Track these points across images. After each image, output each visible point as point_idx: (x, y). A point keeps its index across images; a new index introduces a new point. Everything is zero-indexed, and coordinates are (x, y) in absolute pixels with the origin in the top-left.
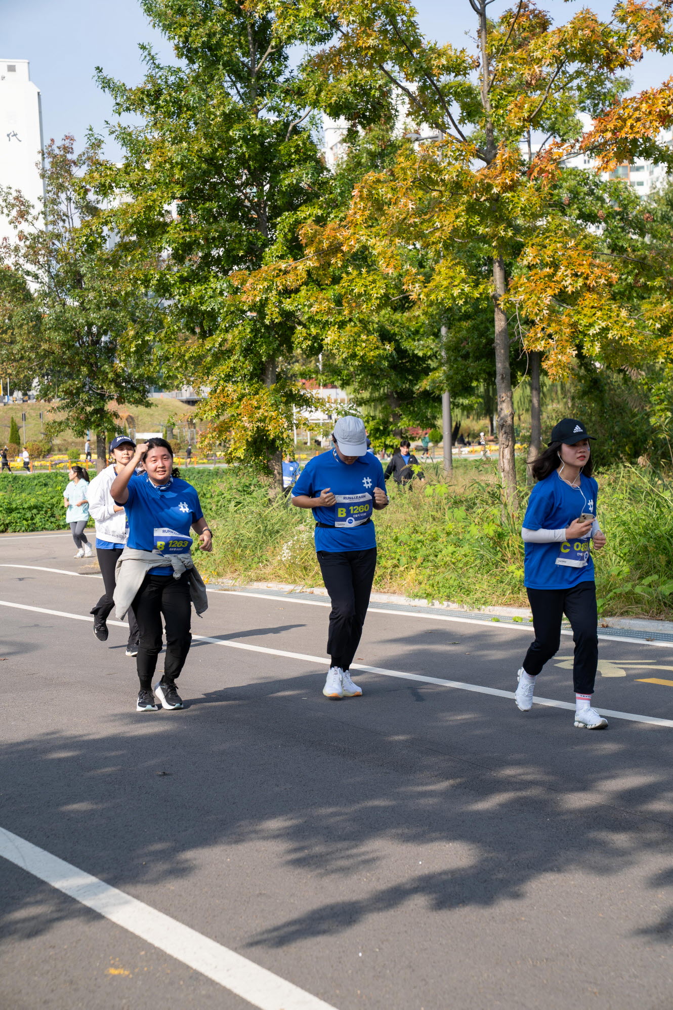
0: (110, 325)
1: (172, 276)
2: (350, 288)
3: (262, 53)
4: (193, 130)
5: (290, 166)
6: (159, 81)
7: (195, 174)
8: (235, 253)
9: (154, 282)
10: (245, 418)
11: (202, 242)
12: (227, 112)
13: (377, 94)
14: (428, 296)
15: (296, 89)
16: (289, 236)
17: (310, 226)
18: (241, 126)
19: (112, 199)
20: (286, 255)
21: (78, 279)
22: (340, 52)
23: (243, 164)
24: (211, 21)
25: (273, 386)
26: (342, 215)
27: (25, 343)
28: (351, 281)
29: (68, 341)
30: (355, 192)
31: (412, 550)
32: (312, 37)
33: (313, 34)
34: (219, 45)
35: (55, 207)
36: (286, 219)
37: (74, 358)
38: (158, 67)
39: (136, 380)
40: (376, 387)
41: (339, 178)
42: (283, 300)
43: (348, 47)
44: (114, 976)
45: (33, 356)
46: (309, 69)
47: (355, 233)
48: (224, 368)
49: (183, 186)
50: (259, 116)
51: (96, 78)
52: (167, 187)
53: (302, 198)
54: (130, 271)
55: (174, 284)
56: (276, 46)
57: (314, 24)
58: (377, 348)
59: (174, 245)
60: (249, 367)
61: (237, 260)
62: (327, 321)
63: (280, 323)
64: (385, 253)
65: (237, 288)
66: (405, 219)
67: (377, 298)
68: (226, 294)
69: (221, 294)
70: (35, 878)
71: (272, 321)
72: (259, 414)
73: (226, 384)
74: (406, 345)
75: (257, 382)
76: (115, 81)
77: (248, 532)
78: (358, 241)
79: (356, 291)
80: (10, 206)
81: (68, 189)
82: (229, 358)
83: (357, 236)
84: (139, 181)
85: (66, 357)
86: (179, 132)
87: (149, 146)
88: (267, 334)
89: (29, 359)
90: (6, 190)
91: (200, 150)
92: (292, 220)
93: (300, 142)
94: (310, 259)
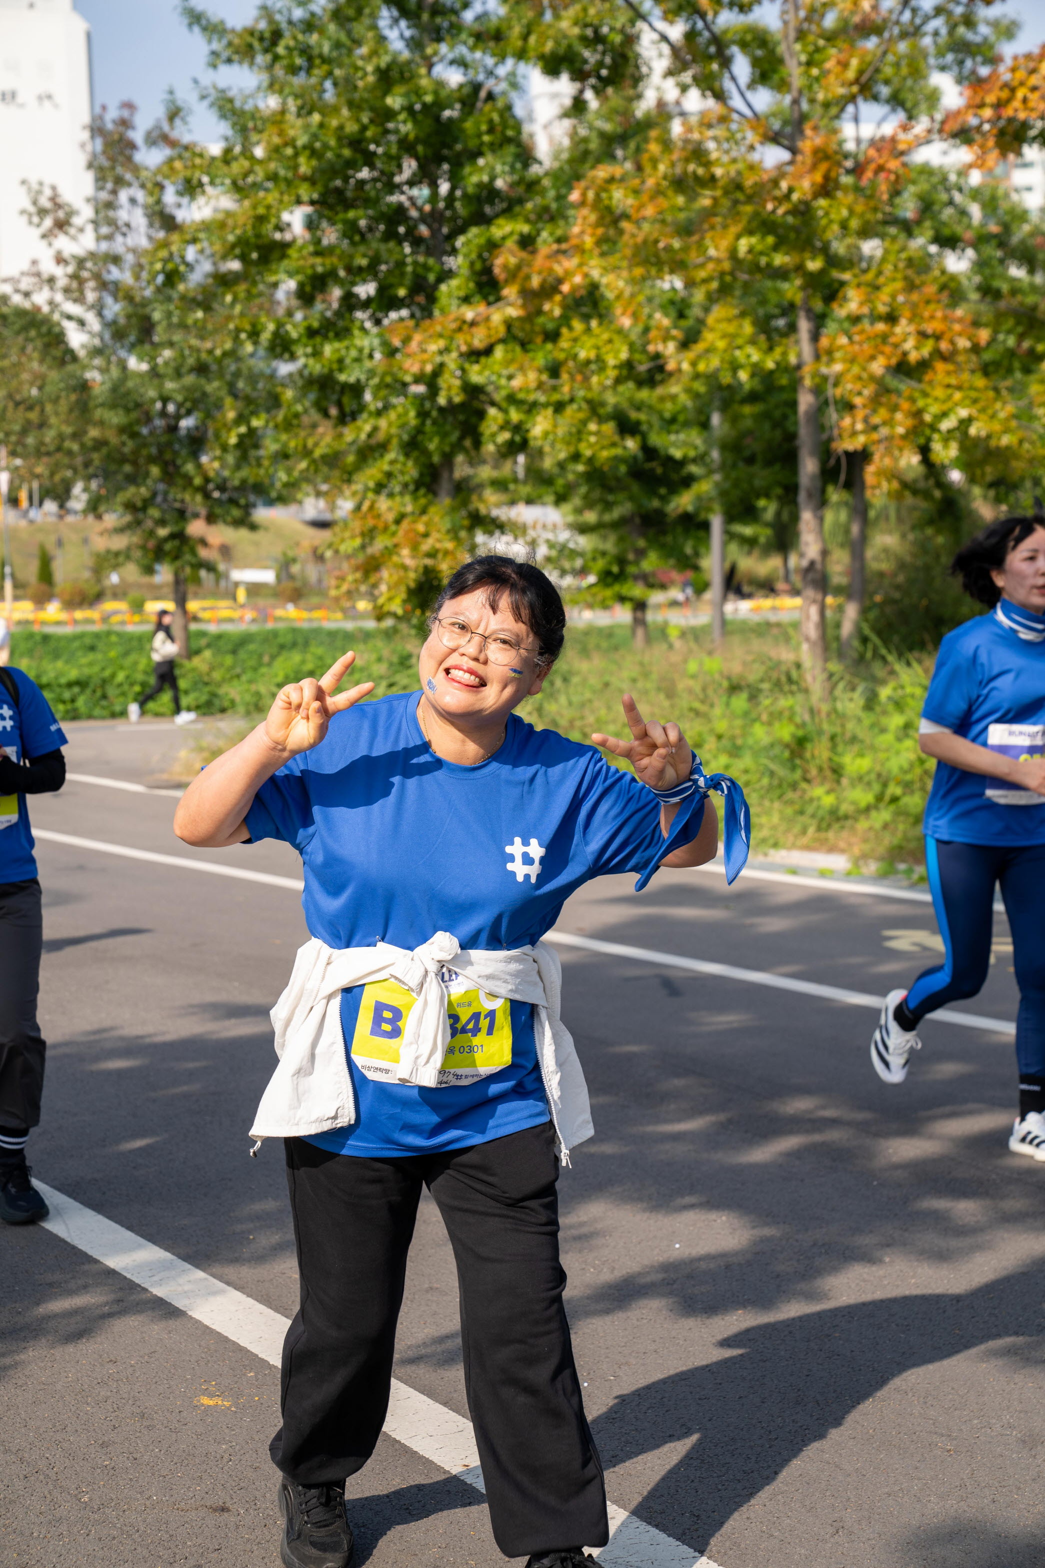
0: (196, 401)
1: (295, 326)
2: (573, 351)
4: (329, 96)
5: (480, 154)
6: (278, 17)
7: (332, 167)
8: (392, 292)
9: (266, 335)
10: (405, 552)
11: (342, 273)
12: (384, 66)
13: (619, 39)
14: (694, 364)
15: (493, 32)
16: (478, 266)
17: (512, 250)
18: (403, 90)
19: (202, 204)
20: (474, 296)
21: (146, 328)
23: (408, 150)
25: (449, 502)
26: (559, 233)
27: (64, 427)
28: (575, 340)
29: (130, 425)
30: (575, 196)
35: (112, 213)
36: (473, 239)
37: (139, 451)
39: (236, 489)
40: (608, 506)
41: (555, 174)
42: (468, 367)
45: (75, 447)
47: (581, 265)
48: (372, 473)
49: (313, 184)
50: (433, 74)
51: (179, 10)
52: (288, 186)
53: (501, 206)
54: (229, 318)
55: (297, 340)
58: (614, 445)
59: (298, 278)
60: (411, 471)
61: (394, 303)
62: (535, 402)
63: (462, 405)
65: (397, 349)
67: (615, 367)
68: (378, 356)
69: (371, 356)
71: (450, 400)
72: (427, 545)
73: (375, 498)
74: (656, 439)
75: (425, 496)
76: (209, 16)
78: (586, 275)
79: (583, 355)
80: (42, 212)
81: (129, 185)
82: (382, 456)
83: (585, 269)
84: (246, 175)
85: (126, 450)
86: (307, 98)
87: (261, 118)
88: (441, 421)
89: (70, 453)
90: (35, 186)
91: (341, 128)
92: (482, 241)
93: (496, 117)
94: (511, 304)
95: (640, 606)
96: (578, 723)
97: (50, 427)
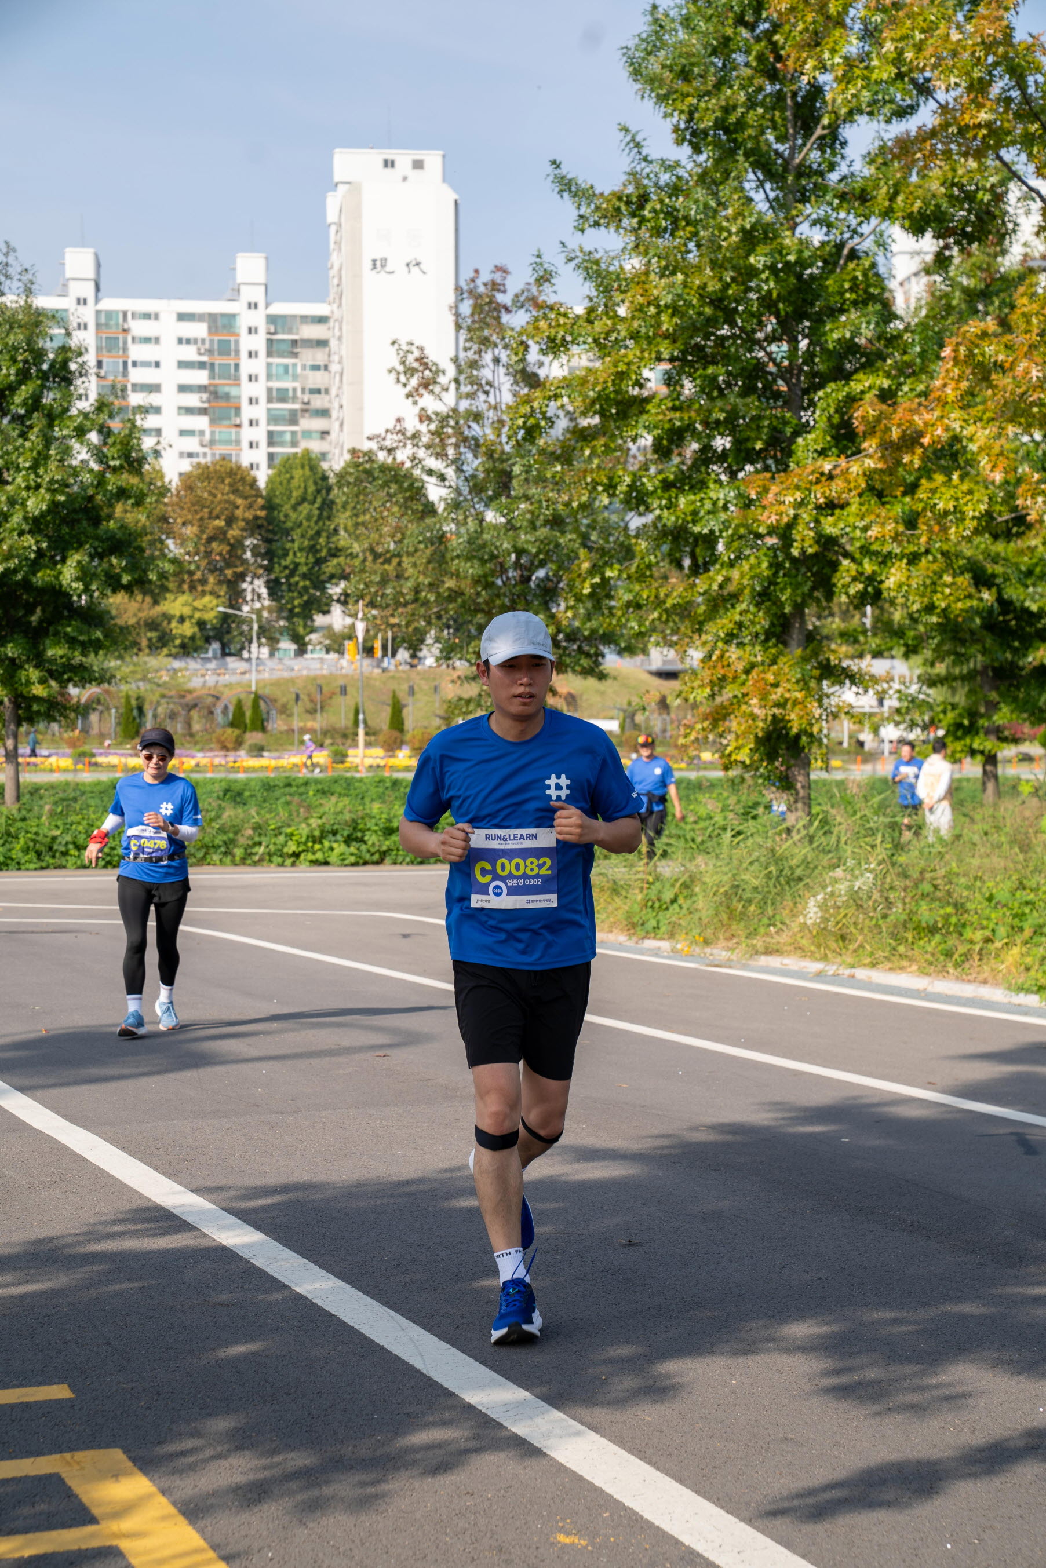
0: (549, 553)
1: (651, 478)
2: (932, 502)
3: (807, 137)
4: (693, 257)
5: (842, 311)
6: (646, 182)
7: (693, 324)
8: (749, 445)
9: (622, 488)
10: (754, 701)
12: (748, 227)
13: (987, 197)
15: (858, 192)
16: (836, 419)
17: (871, 404)
18: (767, 249)
19: (565, 362)
20: (830, 449)
21: (503, 481)
22: (933, 133)
23: (769, 308)
24: (731, 87)
25: (799, 652)
26: (921, 387)
27: (421, 578)
28: (933, 491)
29: (485, 576)
30: (947, 352)
31: (1015, 916)
32: (887, 110)
33: (888, 106)
34: (741, 125)
35: (475, 372)
36: (831, 394)
37: (493, 601)
38: (645, 159)
39: (587, 639)
40: (960, 658)
41: (919, 330)
42: (822, 519)
43: (946, 125)
44: (565, 1546)
45: (432, 597)
46: (880, 160)
47: (942, 417)
48: (723, 624)
49: (674, 342)
50: (797, 234)
51: (551, 178)
52: (650, 343)
53: (859, 361)
54: (587, 471)
55: (652, 493)
56: (830, 126)
57: (892, 90)
58: (970, 596)
59: (656, 432)
60: (763, 621)
61: (751, 456)
62: (890, 553)
63: (815, 555)
64: (990, 448)
65: (751, 501)
66: (1025, 393)
67: (974, 518)
68: (732, 508)
69: (725, 508)
70: (441, 1387)
71: (803, 552)
72: (776, 695)
73: (726, 647)
74: (1012, 592)
75: (775, 646)
76: (580, 182)
77: (752, 878)
78: (947, 429)
79: (941, 506)
80: (410, 371)
81: (496, 346)
82: (733, 606)
83: (946, 421)
84: (608, 334)
85: (480, 600)
86: (672, 258)
87: (626, 279)
88: (794, 572)
89: (426, 603)
90: (405, 347)
91: (704, 286)
92: (841, 395)
93: (859, 274)
94: (870, 457)
95: (991, 759)
96: (928, 876)
97: (407, 579)
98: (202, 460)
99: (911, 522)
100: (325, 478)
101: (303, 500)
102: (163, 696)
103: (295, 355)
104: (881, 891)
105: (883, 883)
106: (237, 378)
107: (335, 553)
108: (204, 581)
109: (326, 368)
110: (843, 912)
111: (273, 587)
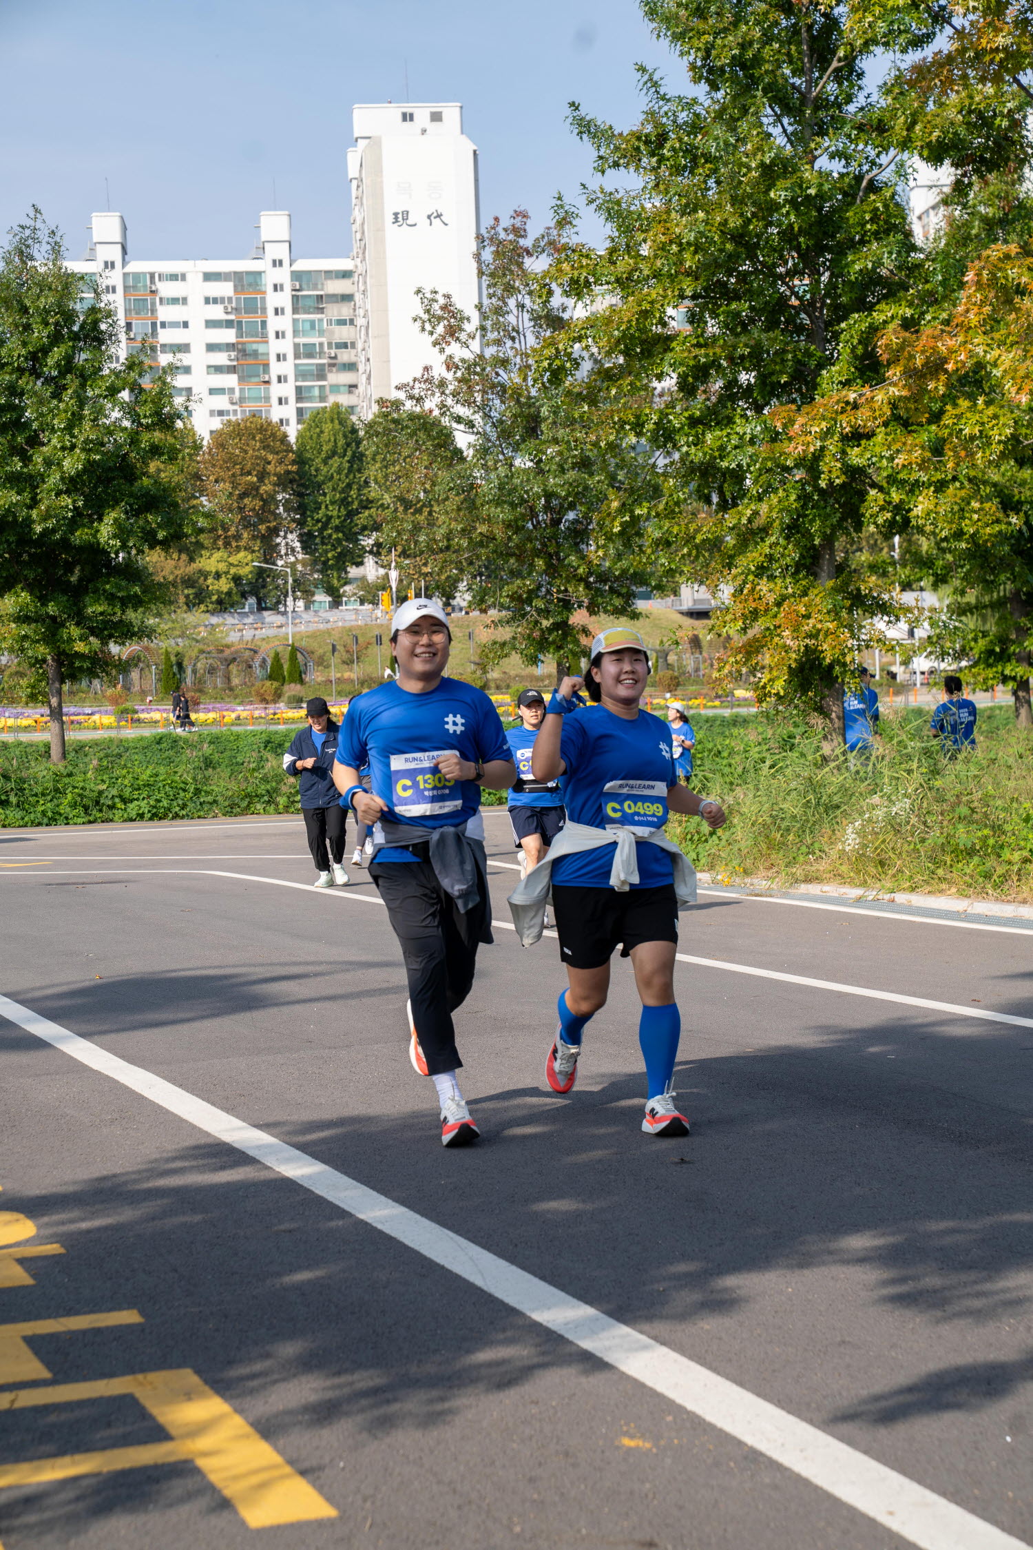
0: (579, 495)
1: (677, 416)
2: (958, 428)
3: (823, 70)
4: (713, 193)
5: (863, 242)
6: (664, 120)
7: (715, 260)
8: (774, 379)
9: (649, 426)
10: (787, 633)
11: (724, 363)
12: (768, 162)
13: (1005, 123)
15: (875, 122)
16: (860, 350)
17: (894, 333)
18: (788, 183)
19: (588, 303)
20: (854, 380)
21: (532, 426)
22: (949, 58)
23: (790, 241)
24: (747, 23)
25: (830, 583)
26: (944, 315)
27: (453, 525)
28: (959, 417)
29: (516, 520)
30: (969, 277)
32: (903, 40)
33: (904, 36)
34: (757, 60)
35: (500, 319)
36: (855, 324)
37: (524, 545)
38: (664, 98)
39: (619, 579)
40: (989, 586)
41: (940, 258)
42: (848, 450)
43: (963, 50)
44: (630, 1449)
45: (464, 543)
46: (897, 90)
47: (966, 343)
48: (754, 557)
49: (697, 279)
50: (816, 167)
51: (570, 120)
52: (673, 281)
53: (881, 292)
54: (614, 411)
55: (680, 429)
56: (846, 57)
57: (908, 18)
58: (998, 521)
59: (681, 370)
60: (792, 554)
61: (778, 390)
62: (917, 481)
63: (843, 485)
64: (1015, 371)
65: (777, 433)
67: (1000, 442)
68: (759, 442)
69: (752, 442)
71: (831, 483)
72: (808, 626)
73: (757, 580)
75: (806, 577)
76: (599, 123)
78: (971, 354)
79: (967, 431)
80: (435, 319)
81: (520, 292)
82: (763, 540)
83: (970, 346)
85: (512, 544)
86: (692, 196)
87: (647, 219)
88: (822, 503)
89: (458, 550)
90: (428, 295)
91: (725, 223)
92: (864, 326)
93: (879, 205)
94: (895, 385)
95: (1023, 686)
96: (964, 799)
97: (439, 526)
98: (233, 418)
99: (937, 449)
100: (354, 431)
101: (334, 453)
102: (202, 652)
103: (321, 310)
104: (918, 816)
105: (920, 808)
106: (264, 336)
107: (366, 504)
108: (238, 537)
109: (352, 322)
110: (881, 837)
111: (307, 541)
